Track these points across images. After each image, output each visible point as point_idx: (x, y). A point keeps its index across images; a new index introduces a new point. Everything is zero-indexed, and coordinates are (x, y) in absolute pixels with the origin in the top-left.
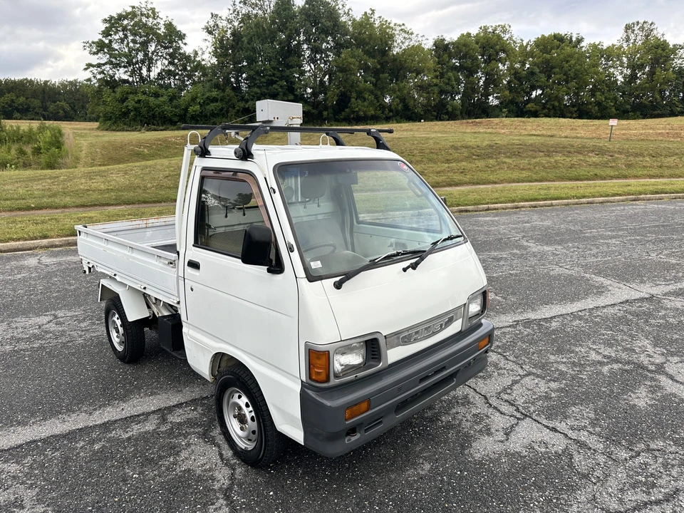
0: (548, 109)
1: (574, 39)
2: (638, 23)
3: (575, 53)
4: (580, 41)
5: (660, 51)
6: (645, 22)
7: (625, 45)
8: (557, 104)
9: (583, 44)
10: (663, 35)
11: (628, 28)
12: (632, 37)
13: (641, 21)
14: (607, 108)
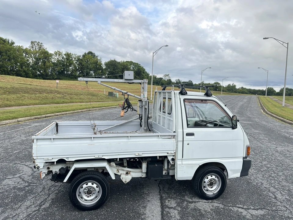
0: (1, 71)
1: (10, 42)
2: (36, 41)
3: (12, 48)
4: (13, 43)
5: (46, 55)
6: (38, 42)
7: (32, 49)
8: (6, 69)
9: (14, 45)
10: (46, 49)
11: (32, 43)
12: (34, 47)
13: (37, 41)
14: (28, 74)
